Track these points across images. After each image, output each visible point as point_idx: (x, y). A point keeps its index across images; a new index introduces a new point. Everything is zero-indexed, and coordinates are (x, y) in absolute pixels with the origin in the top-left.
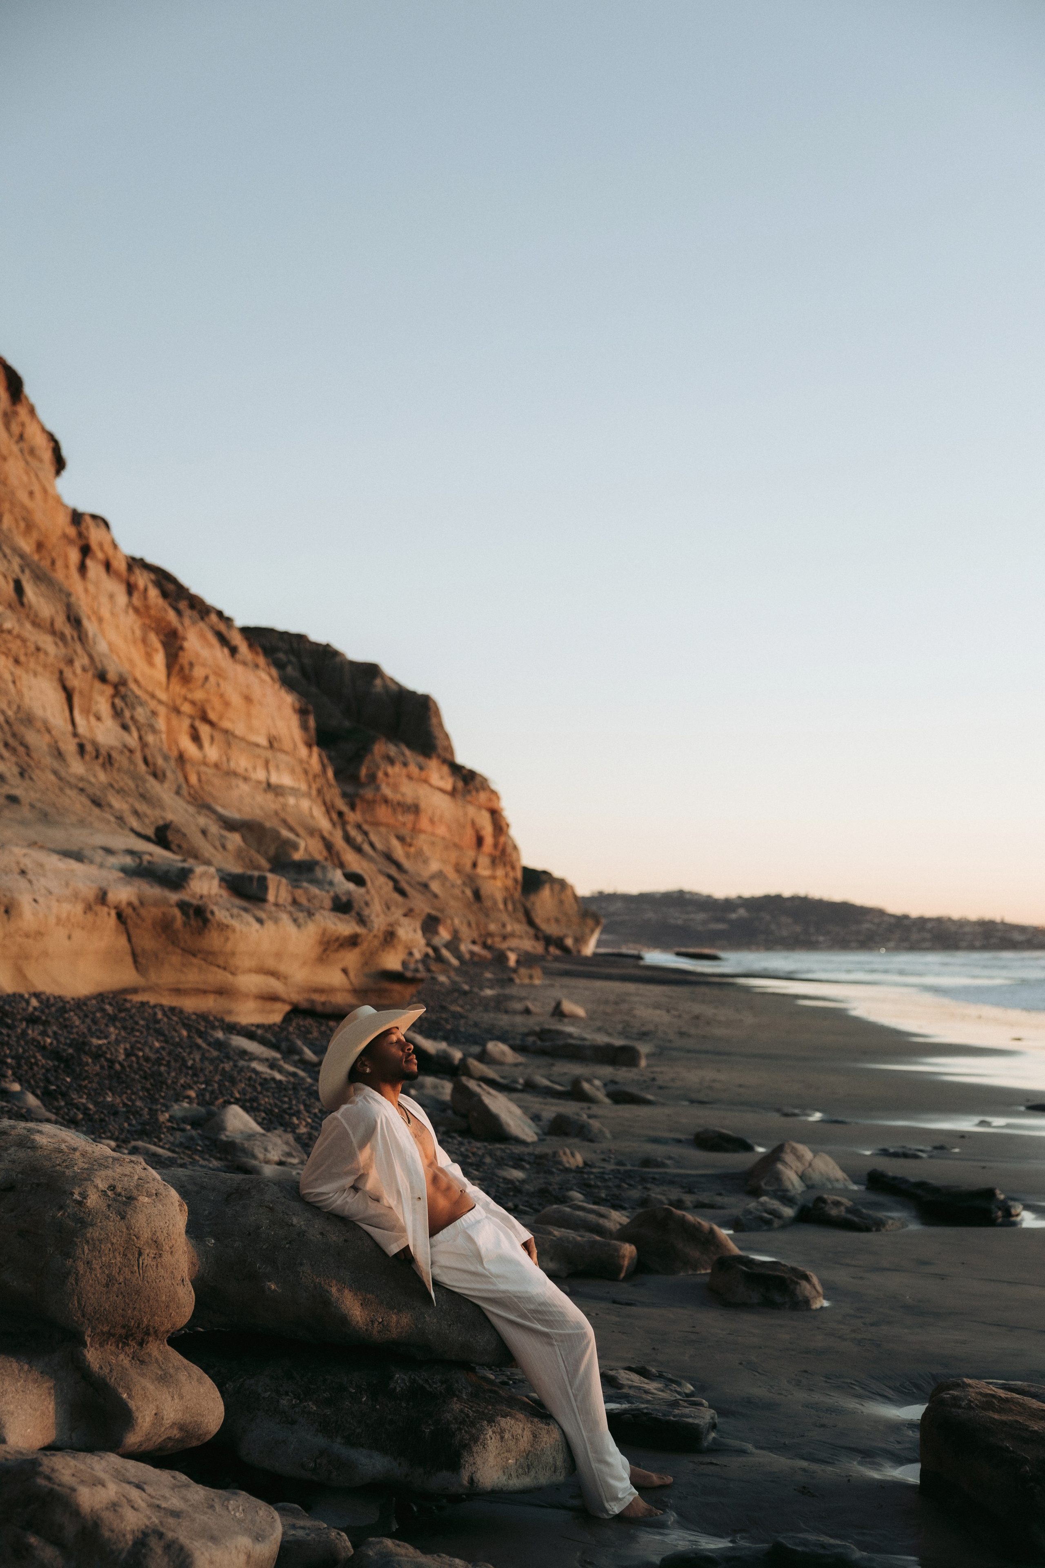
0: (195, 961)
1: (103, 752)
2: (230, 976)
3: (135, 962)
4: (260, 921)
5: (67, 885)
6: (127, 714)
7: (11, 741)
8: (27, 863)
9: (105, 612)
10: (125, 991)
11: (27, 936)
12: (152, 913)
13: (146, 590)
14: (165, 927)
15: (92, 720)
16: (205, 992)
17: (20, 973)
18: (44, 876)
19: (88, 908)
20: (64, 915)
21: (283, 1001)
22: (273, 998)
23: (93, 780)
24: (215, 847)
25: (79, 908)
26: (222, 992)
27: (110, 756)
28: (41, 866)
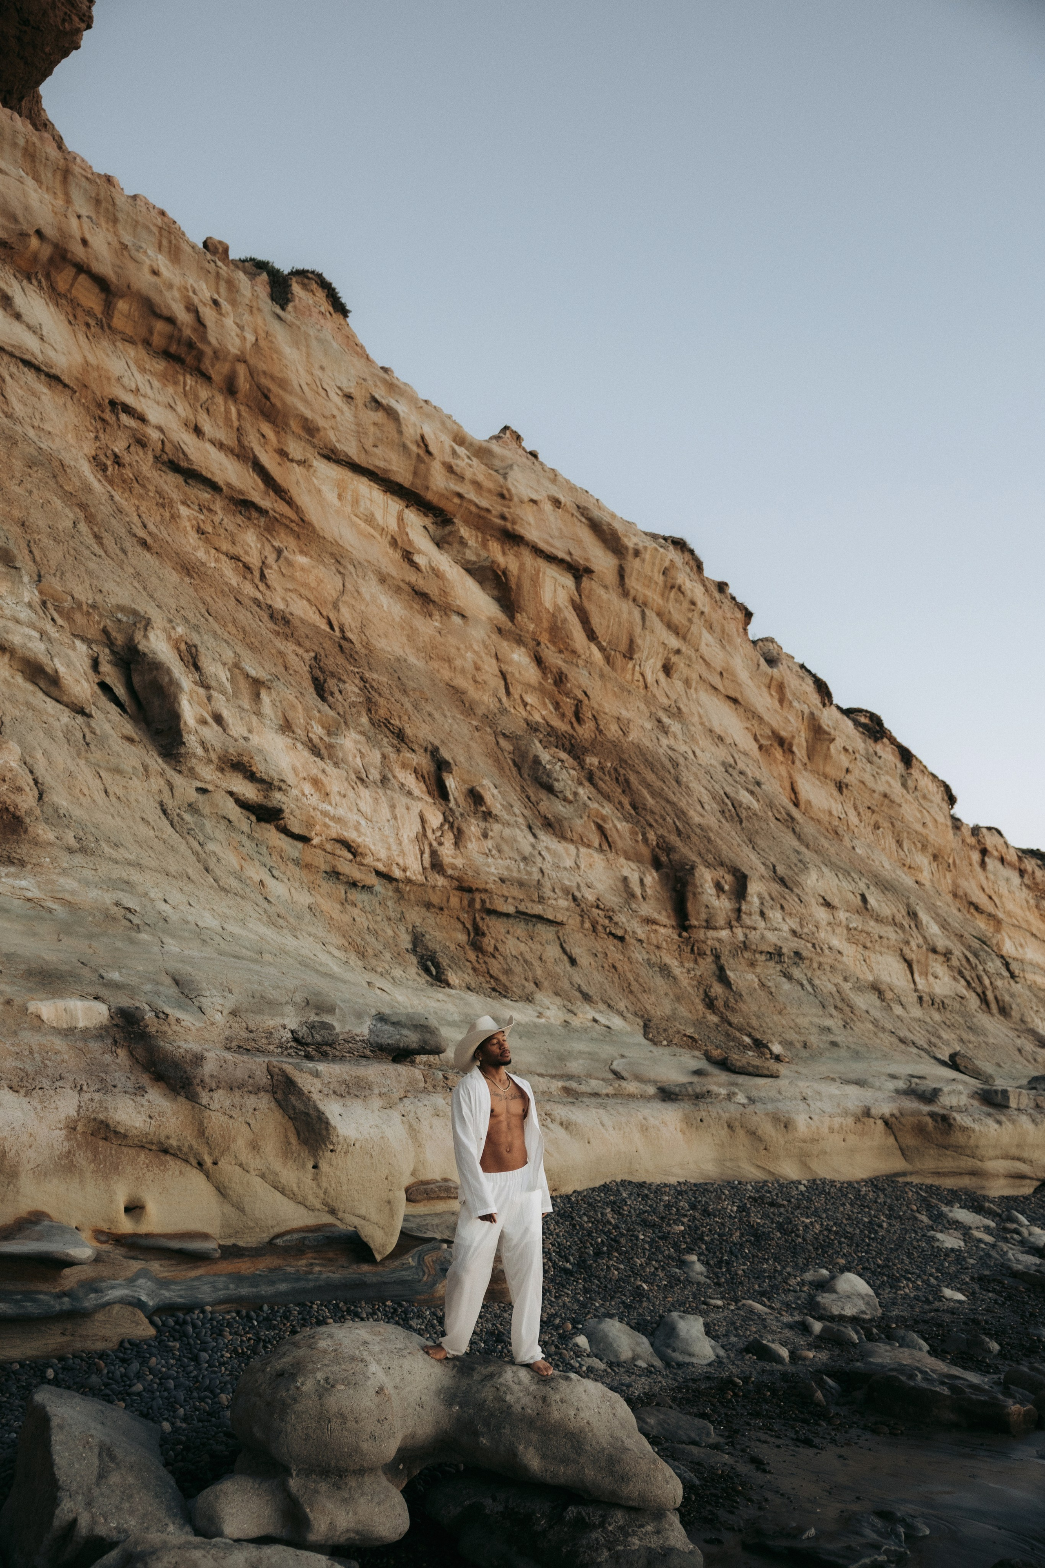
0: (948, 1153)
1: (938, 1000)
2: (979, 1163)
3: (903, 1154)
4: (999, 1123)
5: (839, 1104)
6: (980, 968)
7: (840, 1005)
8: (809, 1093)
9: (1004, 891)
10: (897, 1175)
11: (804, 1141)
12: (909, 1121)
13: (1033, 872)
14: (920, 1130)
15: (931, 978)
16: (961, 1174)
17: (805, 1165)
18: (821, 1100)
19: (858, 1120)
20: (836, 1126)
21: (1031, 1178)
22: (1021, 1177)
23: (928, 1020)
24: (1028, 1061)
25: (850, 1121)
26: (974, 1173)
27: (943, 1003)
28: (819, 1093)
